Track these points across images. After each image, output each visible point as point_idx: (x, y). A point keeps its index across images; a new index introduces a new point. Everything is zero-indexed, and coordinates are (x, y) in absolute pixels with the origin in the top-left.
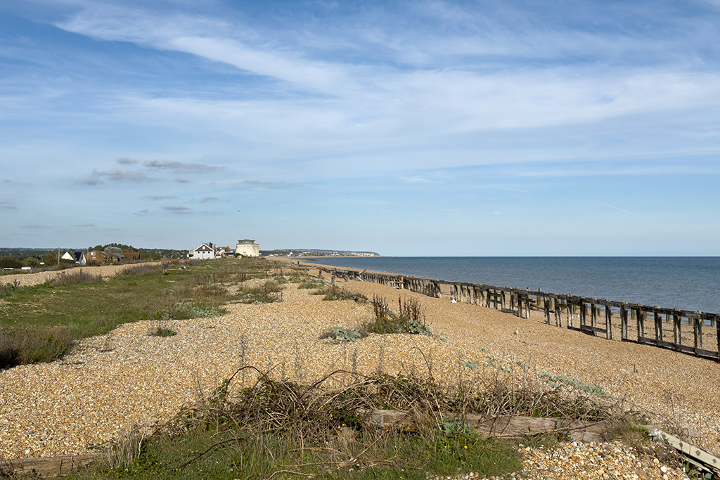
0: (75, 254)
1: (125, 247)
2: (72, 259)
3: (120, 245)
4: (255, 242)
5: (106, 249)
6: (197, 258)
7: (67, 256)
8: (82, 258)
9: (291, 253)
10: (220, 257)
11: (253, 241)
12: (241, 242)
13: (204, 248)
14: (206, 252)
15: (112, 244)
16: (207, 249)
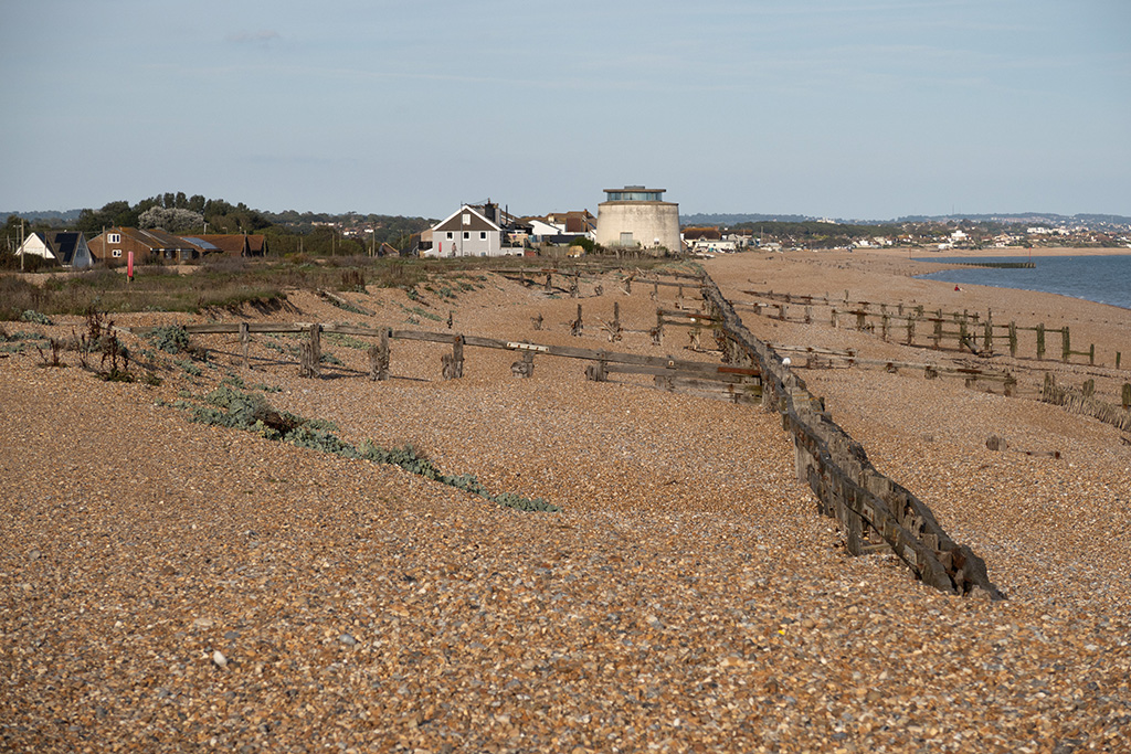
0: (60, 238)
1: (220, 209)
2: (50, 255)
3: (198, 200)
4: (665, 197)
5: (147, 216)
6: (446, 253)
7: (34, 245)
8: (81, 253)
9: (959, 235)
10: (521, 251)
11: (658, 192)
12: (615, 196)
13: (466, 220)
14: (475, 235)
15: (169, 198)
16: (476, 224)
